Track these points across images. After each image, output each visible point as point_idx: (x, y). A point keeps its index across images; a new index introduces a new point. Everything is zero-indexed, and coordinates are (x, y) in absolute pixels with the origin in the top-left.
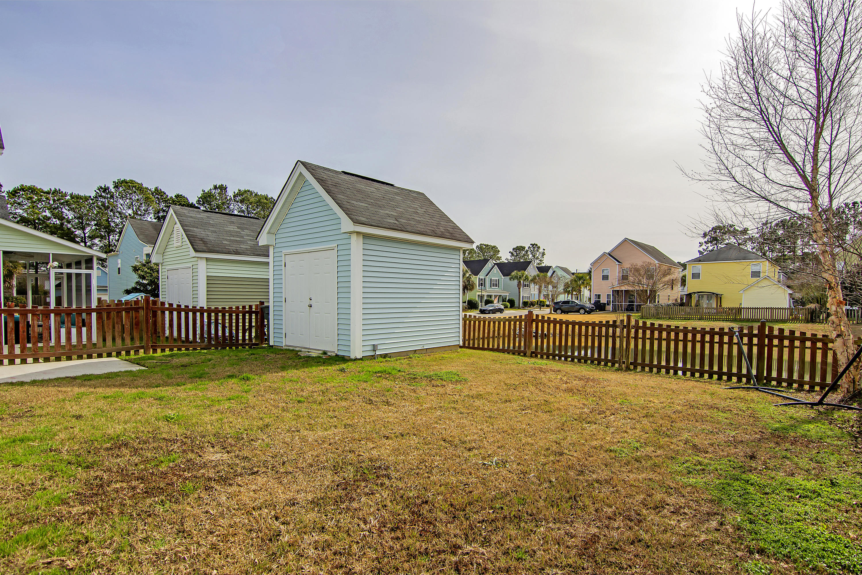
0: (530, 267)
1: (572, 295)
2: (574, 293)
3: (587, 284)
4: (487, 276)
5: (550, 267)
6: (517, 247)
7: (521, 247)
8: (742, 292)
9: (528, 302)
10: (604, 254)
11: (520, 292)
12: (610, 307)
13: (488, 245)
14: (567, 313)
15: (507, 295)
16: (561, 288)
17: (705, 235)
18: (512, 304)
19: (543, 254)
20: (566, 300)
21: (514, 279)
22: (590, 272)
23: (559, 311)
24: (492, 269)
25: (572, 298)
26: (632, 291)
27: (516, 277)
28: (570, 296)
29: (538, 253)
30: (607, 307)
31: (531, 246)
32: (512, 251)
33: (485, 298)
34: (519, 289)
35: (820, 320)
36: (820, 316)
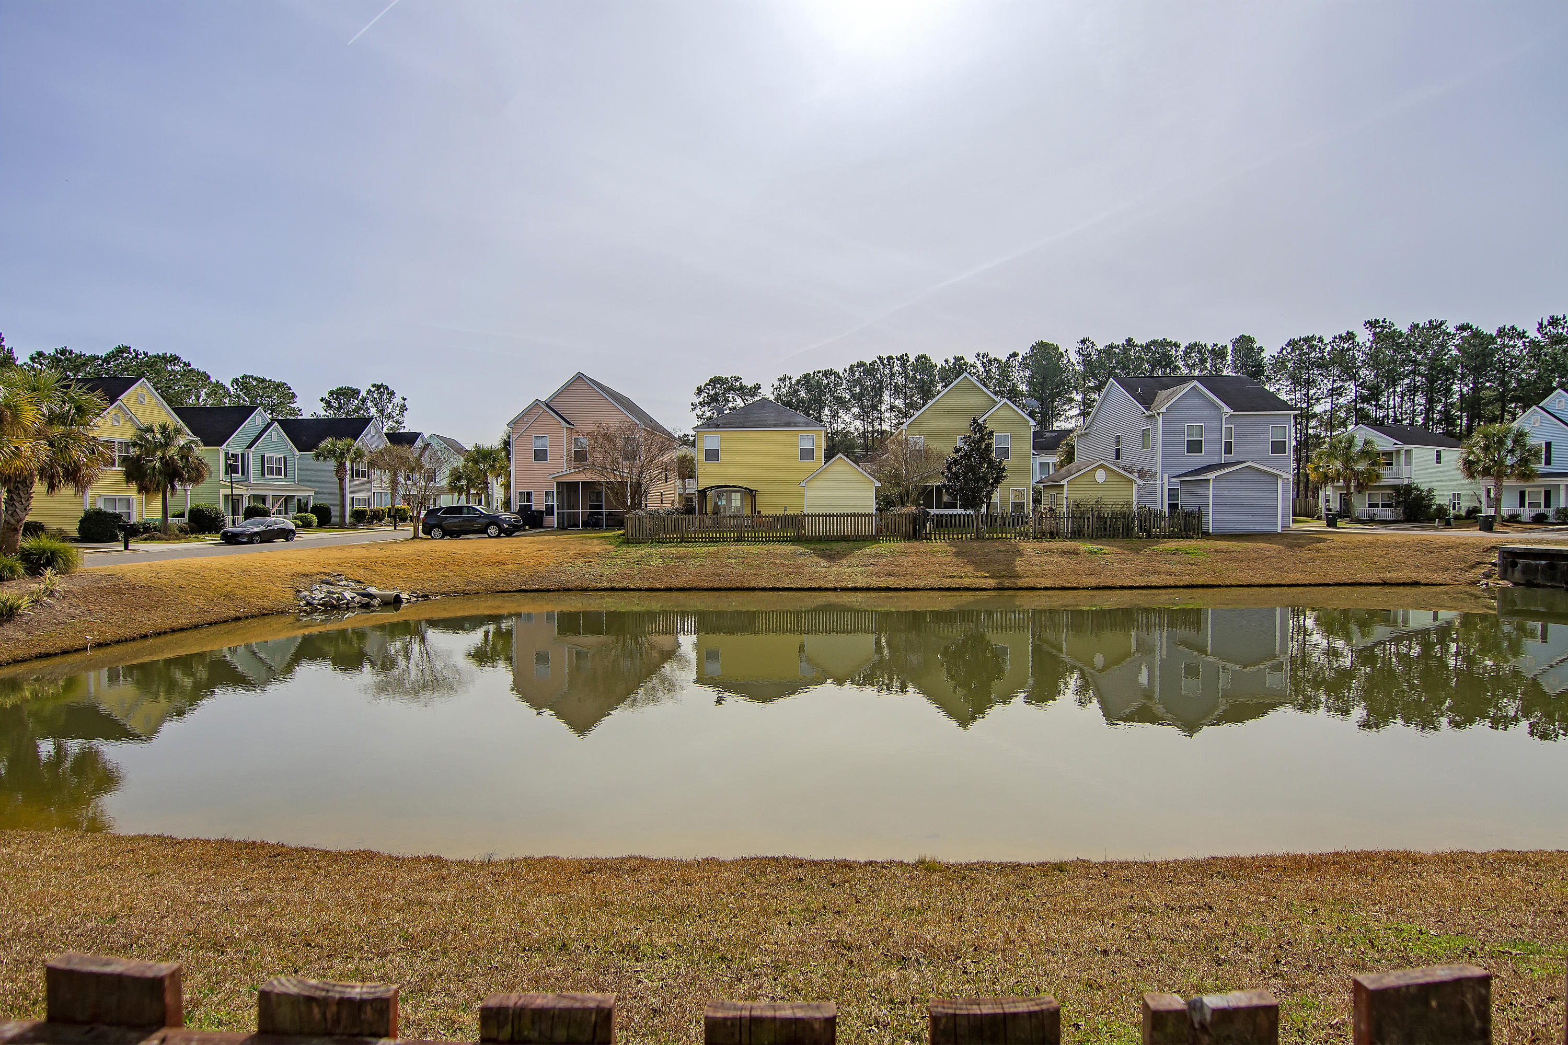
0: (369, 431)
1: (468, 494)
2: (473, 491)
3: (502, 468)
4: (250, 446)
5: (417, 435)
6: (341, 389)
7: (351, 389)
8: (803, 484)
9: (364, 512)
10: (537, 403)
11: (342, 489)
12: (554, 520)
13: (264, 380)
14: (458, 537)
15: (310, 495)
16: (443, 480)
17: (700, 391)
18: (324, 517)
19: (403, 408)
20: (455, 504)
21: (325, 458)
22: (507, 444)
23: (437, 532)
24: (264, 431)
25: (468, 502)
26: (600, 484)
27: (331, 453)
28: (464, 497)
29: (390, 406)
30: (547, 520)
31: (373, 389)
32: (327, 396)
33: (246, 503)
34: (342, 480)
35: (926, 534)
36: (925, 527)
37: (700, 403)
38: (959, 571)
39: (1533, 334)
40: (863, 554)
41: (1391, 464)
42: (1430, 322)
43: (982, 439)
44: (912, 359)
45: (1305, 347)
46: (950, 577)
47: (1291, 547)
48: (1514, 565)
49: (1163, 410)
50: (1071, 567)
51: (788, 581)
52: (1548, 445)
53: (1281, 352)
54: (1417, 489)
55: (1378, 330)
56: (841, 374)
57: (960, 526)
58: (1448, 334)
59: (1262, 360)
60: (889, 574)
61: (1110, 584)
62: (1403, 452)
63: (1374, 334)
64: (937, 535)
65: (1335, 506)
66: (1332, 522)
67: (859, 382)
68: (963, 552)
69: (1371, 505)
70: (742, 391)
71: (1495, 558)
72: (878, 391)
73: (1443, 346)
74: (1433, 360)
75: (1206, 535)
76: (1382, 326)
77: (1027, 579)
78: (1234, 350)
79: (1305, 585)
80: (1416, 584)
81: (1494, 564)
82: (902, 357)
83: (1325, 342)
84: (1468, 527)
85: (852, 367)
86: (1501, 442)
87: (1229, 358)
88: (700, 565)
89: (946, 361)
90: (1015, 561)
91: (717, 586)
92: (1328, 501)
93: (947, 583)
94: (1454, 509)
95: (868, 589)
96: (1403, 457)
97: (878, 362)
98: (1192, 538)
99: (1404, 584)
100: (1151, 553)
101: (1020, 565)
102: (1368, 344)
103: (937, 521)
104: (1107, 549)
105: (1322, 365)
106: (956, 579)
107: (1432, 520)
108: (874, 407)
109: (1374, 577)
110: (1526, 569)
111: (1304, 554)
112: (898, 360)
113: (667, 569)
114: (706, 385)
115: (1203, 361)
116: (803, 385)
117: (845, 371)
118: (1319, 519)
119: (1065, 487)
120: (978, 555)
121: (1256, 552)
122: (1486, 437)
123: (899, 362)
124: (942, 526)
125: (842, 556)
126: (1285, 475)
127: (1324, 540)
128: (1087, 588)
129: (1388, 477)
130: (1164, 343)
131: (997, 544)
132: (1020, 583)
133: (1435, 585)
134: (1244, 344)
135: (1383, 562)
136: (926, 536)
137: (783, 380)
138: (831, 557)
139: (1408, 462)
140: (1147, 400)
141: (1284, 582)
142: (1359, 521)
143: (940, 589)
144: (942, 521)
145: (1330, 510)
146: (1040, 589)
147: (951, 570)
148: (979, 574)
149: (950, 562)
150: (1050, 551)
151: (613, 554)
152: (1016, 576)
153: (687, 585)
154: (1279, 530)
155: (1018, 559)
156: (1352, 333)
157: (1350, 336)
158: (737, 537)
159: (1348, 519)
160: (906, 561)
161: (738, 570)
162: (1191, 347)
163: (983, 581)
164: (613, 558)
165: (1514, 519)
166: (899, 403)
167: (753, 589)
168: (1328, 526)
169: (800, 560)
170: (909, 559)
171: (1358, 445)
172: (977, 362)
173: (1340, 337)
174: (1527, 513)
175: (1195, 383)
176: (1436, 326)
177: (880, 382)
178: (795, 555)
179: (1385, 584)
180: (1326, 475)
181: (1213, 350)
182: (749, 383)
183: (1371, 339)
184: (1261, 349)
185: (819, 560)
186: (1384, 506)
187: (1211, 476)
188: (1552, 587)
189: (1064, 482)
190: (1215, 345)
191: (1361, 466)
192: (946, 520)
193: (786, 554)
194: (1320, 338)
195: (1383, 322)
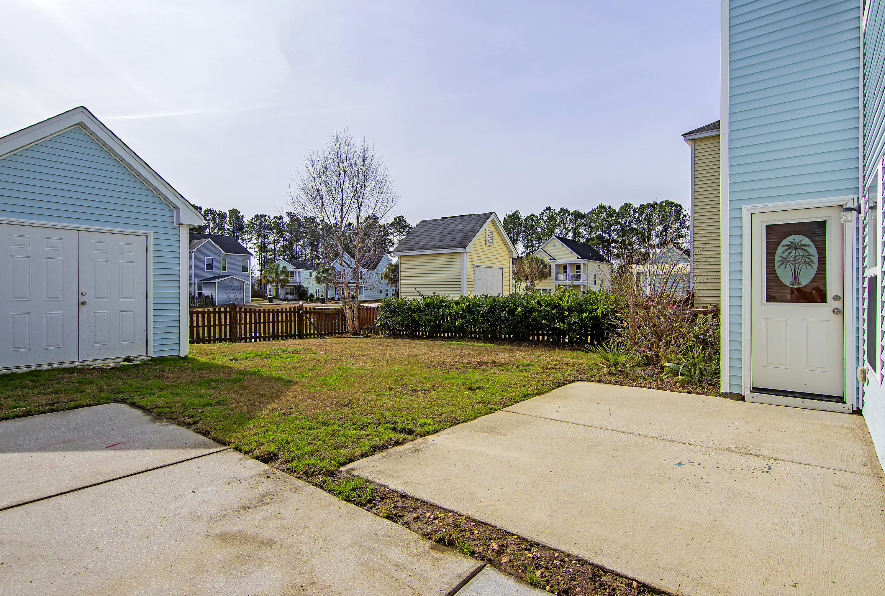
41: (293, 276)
42: (311, 217)
45: (263, 219)
49: (195, 250)
53: (252, 220)
54: (303, 287)
55: (292, 217)
58: (318, 223)
59: (243, 222)
62: (297, 272)
63: (290, 218)
65: (273, 293)
66: (270, 301)
69: (287, 294)
76: (293, 215)
78: (230, 215)
83: (271, 218)
87: (228, 219)
92: (270, 291)
94: (317, 295)
96: (297, 274)
102: (288, 222)
105: (269, 228)
107: (308, 299)
115: (214, 219)
118: (266, 299)
122: (323, 268)
126: (246, 282)
129: (292, 282)
134: (234, 212)
139: (300, 276)
142: (282, 300)
145: (271, 295)
156: (282, 216)
157: (281, 218)
159: (278, 299)
162: (208, 211)
165: (333, 299)
168: (269, 302)
171: (281, 268)
173: (277, 217)
174: (337, 297)
175: (209, 239)
176: (313, 219)
180: (268, 281)
181: (219, 214)
183: (289, 220)
184: (243, 217)
186: (291, 294)
187: (216, 281)
190: (220, 212)
191: (282, 277)
194: (269, 216)
195: (294, 213)
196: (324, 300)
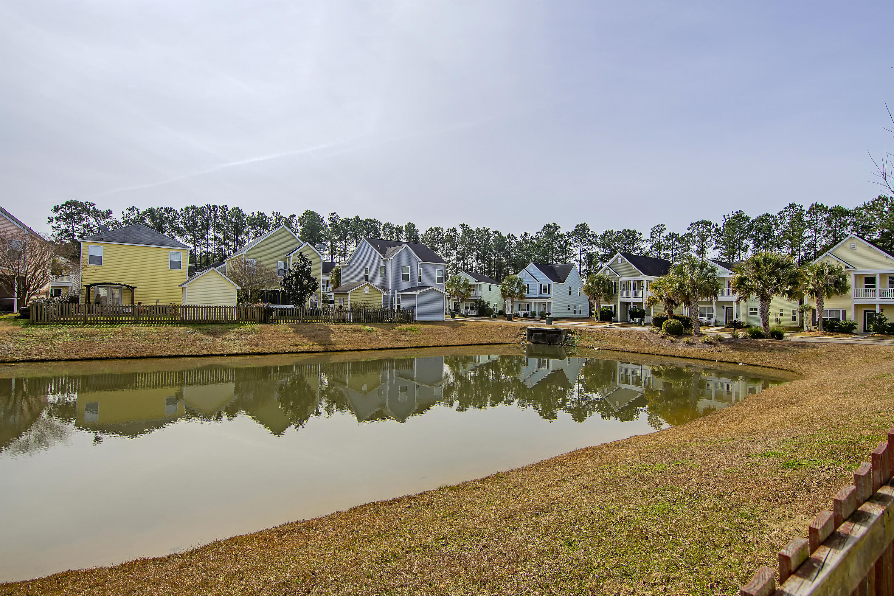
8: (185, 286)
35: (272, 320)
36: (272, 315)
37: (57, 218)
38: (300, 342)
39: (519, 238)
40: (236, 332)
41: (474, 290)
42: (484, 228)
43: (305, 265)
44: (230, 209)
45: (436, 232)
46: (296, 345)
47: (453, 327)
48: (532, 335)
49: (392, 258)
50: (360, 338)
51: (186, 351)
52: (528, 285)
53: (426, 233)
54: (483, 301)
55: (465, 229)
56: (178, 212)
57: (293, 315)
58: (490, 234)
59: (418, 236)
60: (257, 345)
61: (381, 347)
62: (478, 285)
63: (463, 230)
64: (279, 321)
65: (452, 308)
67: (190, 218)
68: (299, 331)
69: (466, 308)
70: (95, 213)
71: (525, 332)
72: (206, 226)
73: (488, 239)
74: (485, 245)
75: (415, 322)
77: (339, 346)
78: (406, 229)
79: (462, 345)
80: (501, 344)
81: (525, 335)
82: (223, 207)
83: (444, 231)
84: (502, 319)
85: (187, 209)
86: (514, 283)
87: (404, 233)
88: (110, 341)
89: (253, 213)
90: (330, 336)
91: (130, 356)
93: (295, 349)
94: (495, 310)
95: (245, 354)
96: (478, 287)
97: (207, 208)
98: (410, 323)
99: (497, 344)
100: (396, 330)
101: (333, 338)
102: (461, 234)
103: (279, 312)
104: (375, 329)
106: (299, 347)
107: (489, 315)
108: (203, 236)
109: (486, 341)
110: (536, 337)
111: (459, 331)
112: (220, 208)
113: (81, 345)
114: (63, 205)
115: (392, 233)
116: (148, 215)
117: (182, 210)
119: (349, 295)
120: (308, 332)
121: (440, 330)
122: (509, 281)
123: (220, 210)
124: (282, 315)
125: (221, 334)
126: (446, 294)
127: (465, 325)
128: (371, 350)
129: (473, 296)
130: (374, 221)
131: (316, 326)
132: (337, 347)
133: (507, 344)
134: (410, 226)
135: (487, 334)
136: (272, 321)
137: (133, 209)
138: (213, 334)
139: (480, 289)
140: (383, 252)
141: (454, 344)
142: (462, 315)
143: (292, 353)
144: (282, 312)
145: (450, 310)
146: (347, 351)
147: (295, 341)
148: (312, 343)
149: (293, 337)
150: (347, 330)
151: (23, 333)
152: (332, 344)
153: (103, 356)
154: (444, 320)
155: (331, 334)
157: (454, 230)
158: (135, 320)
159: (459, 314)
160: (266, 337)
161: (144, 343)
162: (387, 225)
163: (315, 347)
164: (24, 336)
165: (517, 315)
166: (220, 235)
167: (161, 357)
168: (451, 317)
169: (192, 337)
170: (268, 335)
171: (462, 282)
172: (273, 217)
173: (451, 230)
174: (521, 313)
175: (406, 246)
176: (485, 230)
177: (207, 221)
178: (186, 333)
179: (491, 344)
181: (397, 228)
182: (101, 207)
183: (462, 232)
184: (418, 231)
185: (205, 336)
186: (471, 309)
187: (417, 292)
188: (544, 344)
189: (349, 292)
190: (398, 226)
191: (463, 290)
192: (285, 312)
193: (179, 333)
194: (442, 229)
195: (467, 225)
196: (511, 317)
